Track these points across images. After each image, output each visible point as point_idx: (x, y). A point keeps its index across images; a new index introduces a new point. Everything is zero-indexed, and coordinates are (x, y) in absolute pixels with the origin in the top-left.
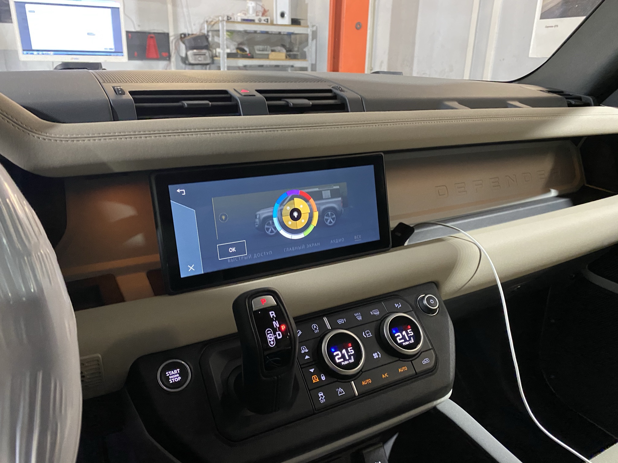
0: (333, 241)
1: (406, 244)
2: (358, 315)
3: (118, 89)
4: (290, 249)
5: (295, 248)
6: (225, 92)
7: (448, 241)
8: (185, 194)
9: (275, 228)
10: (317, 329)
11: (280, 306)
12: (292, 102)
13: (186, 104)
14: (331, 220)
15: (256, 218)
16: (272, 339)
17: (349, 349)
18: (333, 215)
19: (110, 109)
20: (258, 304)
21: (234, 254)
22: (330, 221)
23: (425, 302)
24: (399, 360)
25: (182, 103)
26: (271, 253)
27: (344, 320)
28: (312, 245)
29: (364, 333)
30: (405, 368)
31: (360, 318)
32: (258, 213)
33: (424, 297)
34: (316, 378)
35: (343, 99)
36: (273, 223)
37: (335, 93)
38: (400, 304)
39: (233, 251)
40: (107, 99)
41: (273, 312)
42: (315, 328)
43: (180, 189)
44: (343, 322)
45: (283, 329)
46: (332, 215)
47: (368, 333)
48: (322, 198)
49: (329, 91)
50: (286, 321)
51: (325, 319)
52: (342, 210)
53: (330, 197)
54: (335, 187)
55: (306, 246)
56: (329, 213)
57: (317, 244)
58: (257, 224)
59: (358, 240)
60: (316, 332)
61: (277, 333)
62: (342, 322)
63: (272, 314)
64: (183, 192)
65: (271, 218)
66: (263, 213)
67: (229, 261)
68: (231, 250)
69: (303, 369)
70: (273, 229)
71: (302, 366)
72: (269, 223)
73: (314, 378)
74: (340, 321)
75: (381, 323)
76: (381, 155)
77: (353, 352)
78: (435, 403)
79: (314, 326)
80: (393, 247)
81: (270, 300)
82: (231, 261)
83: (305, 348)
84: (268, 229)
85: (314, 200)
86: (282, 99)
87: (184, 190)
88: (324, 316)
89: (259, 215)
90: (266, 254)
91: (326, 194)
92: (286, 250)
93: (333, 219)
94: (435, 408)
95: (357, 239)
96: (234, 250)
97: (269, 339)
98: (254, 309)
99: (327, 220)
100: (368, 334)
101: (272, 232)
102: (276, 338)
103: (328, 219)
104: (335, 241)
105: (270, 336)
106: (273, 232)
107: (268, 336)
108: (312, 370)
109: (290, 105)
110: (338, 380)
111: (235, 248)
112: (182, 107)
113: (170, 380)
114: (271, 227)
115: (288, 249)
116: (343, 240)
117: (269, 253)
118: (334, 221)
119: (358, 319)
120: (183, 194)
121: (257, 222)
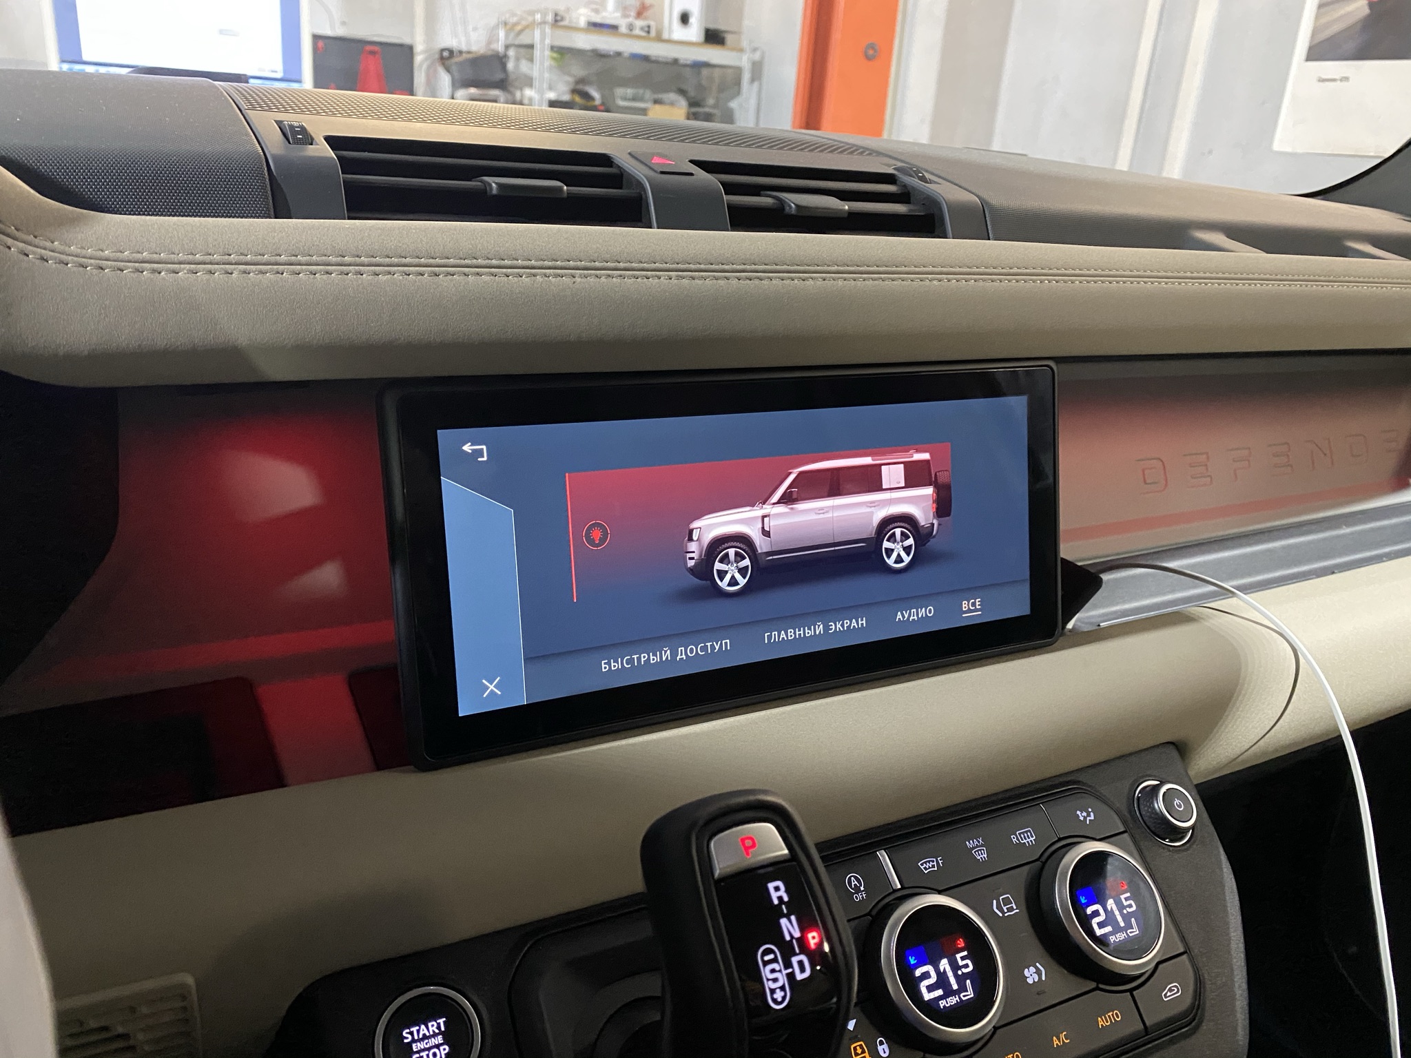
0: (904, 617)
2: (977, 846)
4: (783, 634)
5: (795, 633)
8: (485, 459)
10: (862, 888)
14: (903, 553)
15: (691, 539)
16: (780, 983)
17: (958, 956)
18: (908, 537)
22: (899, 555)
23: (1160, 806)
24: (1099, 988)
26: (726, 643)
27: (937, 860)
28: (842, 625)
29: (995, 901)
30: (1116, 1016)
31: (982, 855)
32: (697, 524)
33: (1155, 789)
42: (855, 885)
43: (473, 444)
44: (936, 869)
46: (905, 537)
47: (1007, 902)
48: (879, 489)
51: (883, 856)
52: (933, 525)
53: (903, 483)
54: (917, 457)
55: (826, 628)
56: (898, 531)
57: (858, 624)
58: (692, 558)
59: (971, 613)
60: (858, 897)
62: (933, 866)
64: (480, 453)
65: (733, 540)
66: (711, 526)
70: (737, 574)
72: (727, 556)
73: (855, 1049)
74: (928, 866)
75: (1042, 868)
76: (1050, 368)
77: (971, 968)
79: (852, 878)
82: (610, 666)
84: (722, 574)
87: (484, 447)
88: (880, 845)
89: (699, 530)
90: (713, 647)
91: (893, 474)
92: (770, 638)
93: (908, 550)
95: (967, 609)
99: (888, 552)
100: (1009, 906)
101: (734, 582)
102: (791, 977)
103: (891, 551)
104: (910, 616)
105: (773, 971)
106: (737, 584)
108: (851, 1025)
114: (733, 568)
115: (775, 634)
116: (930, 612)
117: (721, 644)
118: (908, 555)
119: (979, 858)
120: (479, 459)
121: (694, 552)
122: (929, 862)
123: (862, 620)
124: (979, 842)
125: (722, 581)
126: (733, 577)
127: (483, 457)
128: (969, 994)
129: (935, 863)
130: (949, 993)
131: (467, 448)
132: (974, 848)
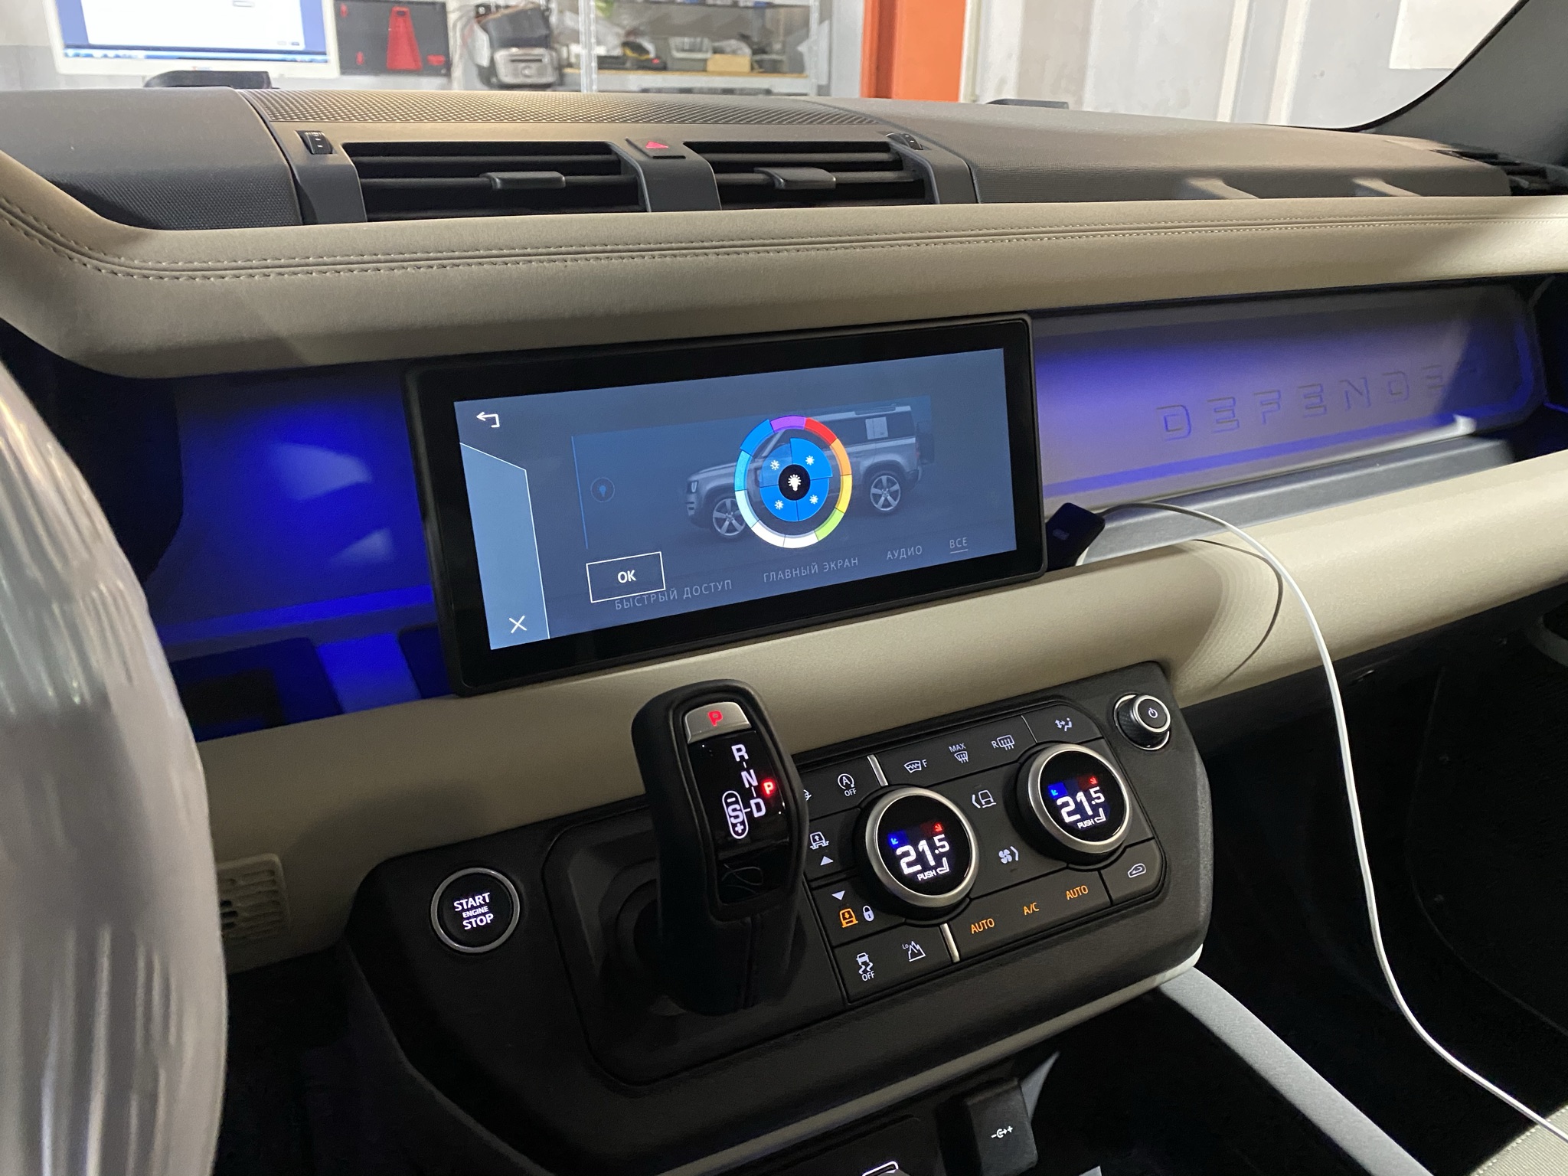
0: (893, 555)
1: (1080, 562)
2: (960, 751)
3: (313, 138)
4: (781, 575)
5: (792, 573)
6: (603, 148)
7: (1196, 554)
8: (498, 426)
9: (740, 519)
10: (852, 786)
11: (759, 733)
12: (783, 175)
13: (497, 180)
14: (889, 498)
15: (689, 491)
16: (740, 820)
17: (936, 839)
18: (894, 484)
19: (291, 192)
20: (700, 724)
21: (629, 587)
22: (886, 499)
23: (1135, 715)
24: (1067, 868)
25: (488, 177)
26: (728, 583)
27: (922, 763)
28: (836, 565)
29: (974, 796)
30: (1083, 890)
31: (964, 758)
32: (695, 478)
33: (1132, 701)
34: (851, 917)
35: (920, 168)
36: (735, 505)
37: (898, 153)
38: (1068, 719)
39: (630, 580)
40: (285, 166)
41: (741, 746)
42: (846, 783)
43: (486, 413)
44: (920, 769)
45: (768, 792)
46: (891, 483)
47: (985, 796)
48: (864, 440)
49: (883, 147)
50: (775, 769)
51: (873, 761)
52: (917, 471)
53: (886, 435)
54: (899, 409)
55: (821, 567)
56: (884, 478)
57: (850, 562)
58: (692, 509)
59: (959, 550)
60: (849, 793)
61: (753, 802)
62: (918, 767)
63: (739, 751)
64: (493, 420)
65: (729, 490)
66: (708, 479)
67: (618, 607)
68: (623, 577)
69: (815, 892)
70: (734, 522)
71: (814, 884)
72: (724, 504)
73: (843, 914)
74: (913, 767)
75: (1020, 770)
76: (1023, 320)
77: (947, 848)
78: (1158, 980)
79: (844, 778)
80: (1049, 570)
81: (734, 715)
82: (623, 605)
83: (819, 835)
84: (720, 522)
85: (845, 444)
86: (756, 169)
87: (496, 416)
88: (870, 751)
89: (696, 483)
90: (716, 587)
91: (877, 426)
92: (768, 577)
93: (894, 495)
94: (1156, 992)
95: (956, 549)
96: (630, 576)
97: (732, 819)
98: (689, 740)
99: (877, 497)
100: (986, 800)
101: (732, 528)
102: (750, 815)
103: (880, 496)
104: (899, 555)
105: (734, 810)
106: (736, 530)
107: (729, 811)
108: (839, 896)
109: (777, 183)
110: (909, 921)
111: (633, 571)
112: (488, 188)
113: (464, 923)
114: (730, 516)
115: (773, 575)
116: (919, 550)
117: (724, 584)
118: (895, 500)
119: (960, 760)
120: (493, 426)
121: (692, 503)
122: (914, 763)
123: (854, 560)
124: (961, 747)
125: (720, 527)
126: (731, 524)
127: (495, 424)
128: (945, 869)
129: (920, 765)
130: (926, 868)
131: (481, 416)
132: (956, 752)
